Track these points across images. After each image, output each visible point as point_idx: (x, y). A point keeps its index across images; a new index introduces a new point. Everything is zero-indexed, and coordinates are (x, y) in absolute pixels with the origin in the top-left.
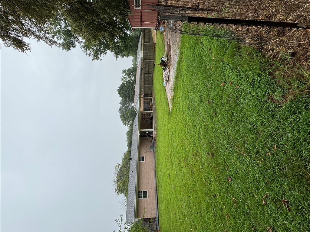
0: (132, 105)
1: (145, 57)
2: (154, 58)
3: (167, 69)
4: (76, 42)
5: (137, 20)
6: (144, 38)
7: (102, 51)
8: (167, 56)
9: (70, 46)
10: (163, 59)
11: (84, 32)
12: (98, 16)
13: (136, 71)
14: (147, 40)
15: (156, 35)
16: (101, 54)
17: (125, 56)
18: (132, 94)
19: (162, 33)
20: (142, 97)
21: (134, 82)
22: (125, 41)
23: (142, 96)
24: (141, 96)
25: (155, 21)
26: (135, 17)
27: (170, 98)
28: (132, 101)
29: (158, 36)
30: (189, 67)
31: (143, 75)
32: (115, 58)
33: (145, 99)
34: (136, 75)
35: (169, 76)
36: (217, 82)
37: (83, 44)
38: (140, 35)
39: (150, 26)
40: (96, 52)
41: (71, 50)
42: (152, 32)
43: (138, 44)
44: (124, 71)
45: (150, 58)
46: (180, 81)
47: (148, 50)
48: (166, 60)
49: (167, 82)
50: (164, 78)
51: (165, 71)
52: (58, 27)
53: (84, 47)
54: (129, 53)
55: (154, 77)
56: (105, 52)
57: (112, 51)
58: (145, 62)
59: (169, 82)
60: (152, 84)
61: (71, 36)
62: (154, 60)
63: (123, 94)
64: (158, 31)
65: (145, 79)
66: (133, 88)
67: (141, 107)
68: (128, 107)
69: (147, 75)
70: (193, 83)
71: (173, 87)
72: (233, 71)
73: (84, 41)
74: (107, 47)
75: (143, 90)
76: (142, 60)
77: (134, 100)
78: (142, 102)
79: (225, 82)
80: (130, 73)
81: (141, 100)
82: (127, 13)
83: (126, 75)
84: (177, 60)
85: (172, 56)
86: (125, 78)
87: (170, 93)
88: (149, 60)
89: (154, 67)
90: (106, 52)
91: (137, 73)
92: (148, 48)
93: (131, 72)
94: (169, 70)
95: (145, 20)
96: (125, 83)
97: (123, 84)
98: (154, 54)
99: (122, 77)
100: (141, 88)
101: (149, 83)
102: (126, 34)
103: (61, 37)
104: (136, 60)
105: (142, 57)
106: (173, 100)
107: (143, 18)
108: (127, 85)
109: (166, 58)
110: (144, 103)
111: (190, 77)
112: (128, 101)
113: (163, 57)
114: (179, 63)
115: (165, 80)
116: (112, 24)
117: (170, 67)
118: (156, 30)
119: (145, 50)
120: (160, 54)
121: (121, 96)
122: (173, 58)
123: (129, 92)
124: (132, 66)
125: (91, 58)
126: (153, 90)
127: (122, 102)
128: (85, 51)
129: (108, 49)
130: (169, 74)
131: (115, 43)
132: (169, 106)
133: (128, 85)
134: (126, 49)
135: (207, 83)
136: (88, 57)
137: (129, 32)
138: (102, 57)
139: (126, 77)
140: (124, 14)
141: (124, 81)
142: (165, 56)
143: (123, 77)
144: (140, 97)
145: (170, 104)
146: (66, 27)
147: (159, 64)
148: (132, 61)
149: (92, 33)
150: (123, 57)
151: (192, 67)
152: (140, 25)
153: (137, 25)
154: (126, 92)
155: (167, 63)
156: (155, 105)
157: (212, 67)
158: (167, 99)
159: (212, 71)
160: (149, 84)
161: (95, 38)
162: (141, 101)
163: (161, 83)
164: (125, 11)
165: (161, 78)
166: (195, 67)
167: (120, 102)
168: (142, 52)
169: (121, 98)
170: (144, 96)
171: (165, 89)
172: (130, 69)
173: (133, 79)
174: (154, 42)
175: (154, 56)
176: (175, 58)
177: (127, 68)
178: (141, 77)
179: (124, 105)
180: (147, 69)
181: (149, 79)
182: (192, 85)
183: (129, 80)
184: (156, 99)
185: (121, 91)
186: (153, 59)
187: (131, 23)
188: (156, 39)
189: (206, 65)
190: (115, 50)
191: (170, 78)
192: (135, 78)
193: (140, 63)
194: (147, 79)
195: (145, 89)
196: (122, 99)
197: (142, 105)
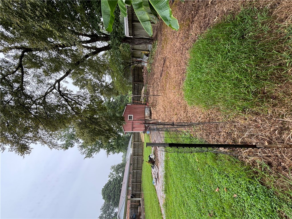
0: (115, 211)
1: (134, 154)
2: (143, 154)
3: (156, 166)
4: (75, 143)
5: (129, 127)
6: (134, 138)
7: (96, 150)
8: (155, 154)
9: (69, 146)
10: (150, 156)
11: (85, 136)
12: (100, 126)
13: (125, 166)
14: (136, 140)
15: (143, 136)
16: (94, 152)
17: (116, 153)
18: (118, 195)
19: (148, 135)
20: (129, 199)
21: (122, 179)
22: (118, 141)
23: (129, 197)
24: (127, 197)
25: (143, 127)
26: (128, 125)
27: (162, 202)
28: (116, 204)
29: (146, 137)
30: (176, 167)
31: (132, 171)
32: (106, 155)
33: (132, 202)
34: (124, 171)
35: (158, 174)
36: (210, 186)
37: (80, 144)
38: (131, 136)
39: (139, 130)
40: (90, 151)
41: (68, 149)
42: (141, 134)
43: (129, 142)
44: (113, 167)
45: (139, 155)
46: (170, 181)
47: (137, 148)
48: (154, 158)
49: (157, 180)
50: (153, 175)
51: (153, 168)
52: (67, 132)
53: (81, 146)
54: (120, 150)
55: (142, 173)
56: (98, 151)
57: (105, 149)
58: (134, 159)
59: (158, 180)
60: (141, 182)
61: (73, 138)
62: (143, 156)
63: (107, 194)
64: (145, 134)
65: (133, 176)
66: (120, 186)
67: (127, 214)
68: (110, 215)
69: (135, 171)
70: (184, 184)
71: (164, 187)
72: (221, 176)
73: (82, 142)
74: (101, 146)
75: (130, 188)
76: (131, 156)
77: (118, 203)
78: (129, 206)
79: (219, 188)
80: (118, 169)
81: (128, 203)
82: (122, 123)
83: (114, 171)
84: (164, 158)
85: (158, 154)
86: (112, 174)
87: (161, 195)
88: (138, 156)
89: (142, 163)
90: (100, 151)
91: (125, 169)
92: (137, 146)
93: (120, 168)
94: (158, 167)
95: (136, 127)
96: (112, 180)
97: (110, 181)
98: (143, 152)
99: (109, 174)
100: (128, 186)
101: (137, 180)
102: (120, 135)
103: (64, 140)
104: (126, 155)
105: (132, 153)
106: (166, 205)
107: (134, 125)
108: (113, 183)
109: (154, 156)
110: (131, 208)
111: (180, 177)
112: (112, 205)
113: (151, 154)
114: (167, 162)
115: (154, 178)
116: (110, 130)
117: (158, 164)
118: (144, 133)
119: (134, 148)
120: (148, 151)
121: (104, 198)
122: (160, 156)
123: (114, 191)
124: (122, 162)
125: (85, 155)
126: (142, 189)
127: (104, 207)
128: (80, 150)
129: (102, 148)
130: (158, 172)
131: (109, 142)
132: (161, 214)
133: (115, 183)
134: (118, 147)
135: (199, 186)
136: (82, 155)
137: (122, 134)
138: (94, 155)
139: (114, 173)
140: (120, 124)
141: (111, 178)
142: (152, 153)
143: (111, 173)
144: (127, 199)
145: (163, 212)
146: (72, 132)
147: (147, 162)
148: (122, 157)
149: (92, 137)
150: (114, 153)
151: (179, 167)
152: (131, 130)
153: (129, 130)
154: (111, 191)
155: (155, 160)
156: (144, 211)
157: (199, 169)
158: (159, 203)
159: (200, 173)
160: (137, 182)
161: (93, 140)
162: (127, 205)
163: (150, 181)
164: (121, 122)
165: (150, 174)
166: (182, 167)
167: (101, 208)
168: (132, 148)
169: (104, 201)
170: (132, 197)
171: (155, 189)
172: (119, 165)
173: (120, 175)
174: (143, 141)
175: (142, 153)
176: (162, 156)
177: (116, 164)
178: (130, 173)
179: (105, 212)
180: (136, 165)
181: (138, 175)
182: (184, 187)
183: (116, 177)
184: (145, 201)
185: (105, 190)
186: (141, 155)
187: (125, 129)
188: (144, 139)
189: (192, 166)
190: (108, 148)
191: (159, 176)
192: (123, 175)
193: (129, 159)
194: (135, 176)
195: (133, 188)
196: (105, 203)
197: (128, 211)
